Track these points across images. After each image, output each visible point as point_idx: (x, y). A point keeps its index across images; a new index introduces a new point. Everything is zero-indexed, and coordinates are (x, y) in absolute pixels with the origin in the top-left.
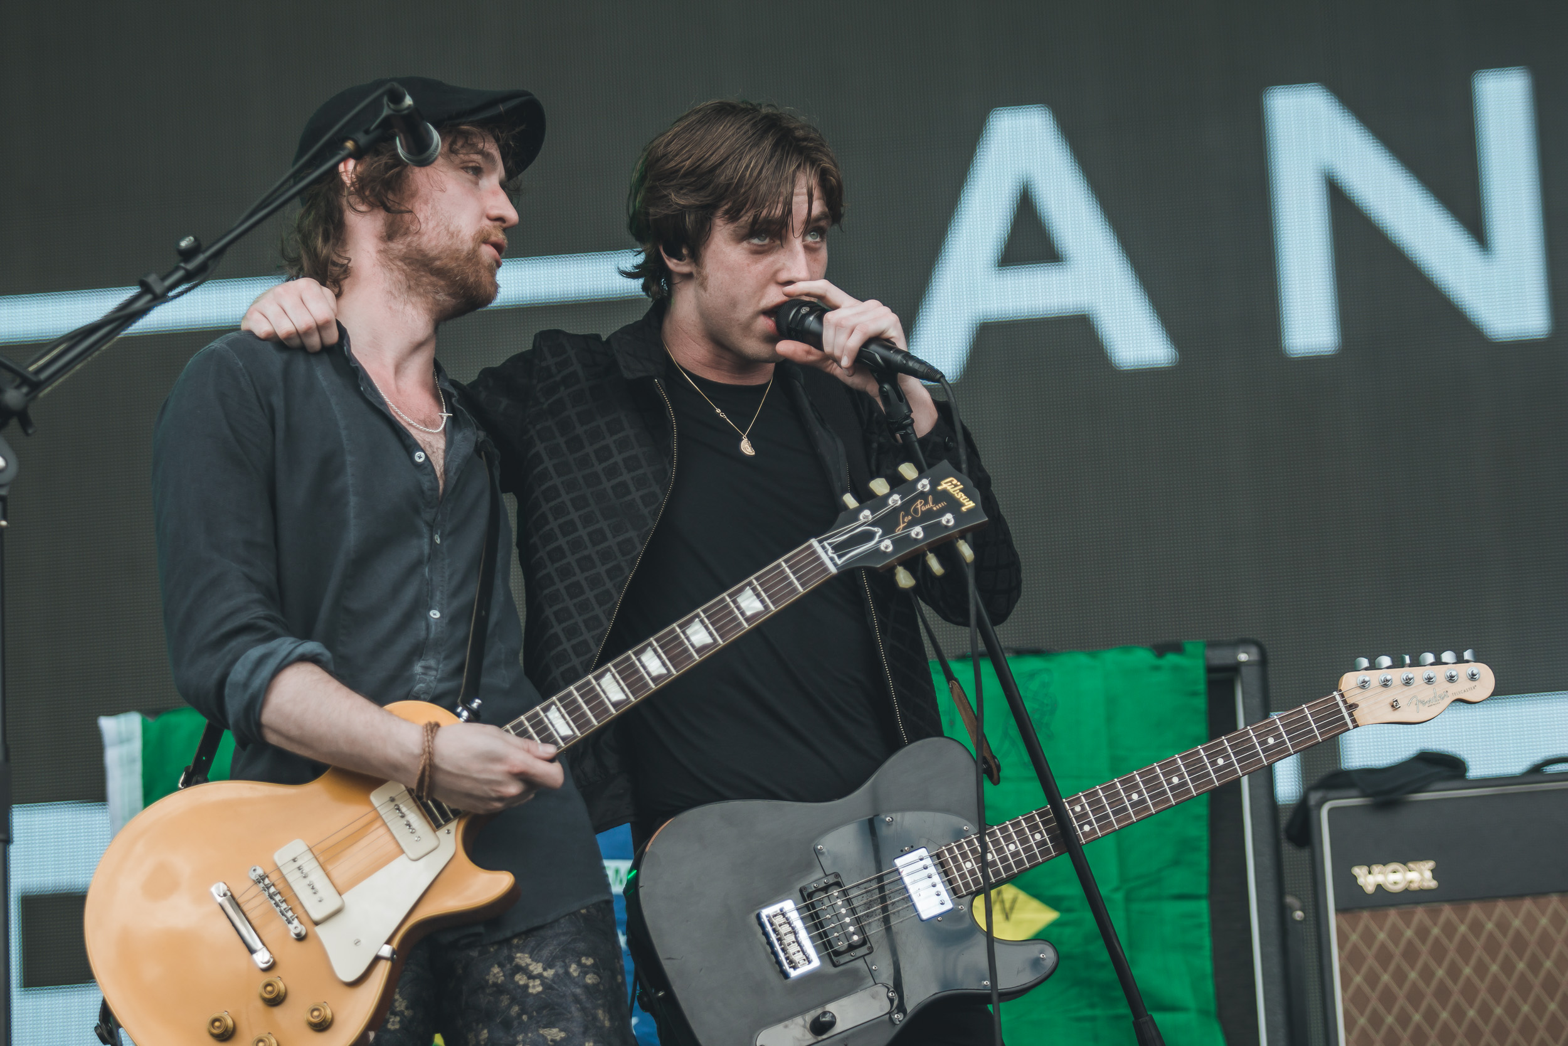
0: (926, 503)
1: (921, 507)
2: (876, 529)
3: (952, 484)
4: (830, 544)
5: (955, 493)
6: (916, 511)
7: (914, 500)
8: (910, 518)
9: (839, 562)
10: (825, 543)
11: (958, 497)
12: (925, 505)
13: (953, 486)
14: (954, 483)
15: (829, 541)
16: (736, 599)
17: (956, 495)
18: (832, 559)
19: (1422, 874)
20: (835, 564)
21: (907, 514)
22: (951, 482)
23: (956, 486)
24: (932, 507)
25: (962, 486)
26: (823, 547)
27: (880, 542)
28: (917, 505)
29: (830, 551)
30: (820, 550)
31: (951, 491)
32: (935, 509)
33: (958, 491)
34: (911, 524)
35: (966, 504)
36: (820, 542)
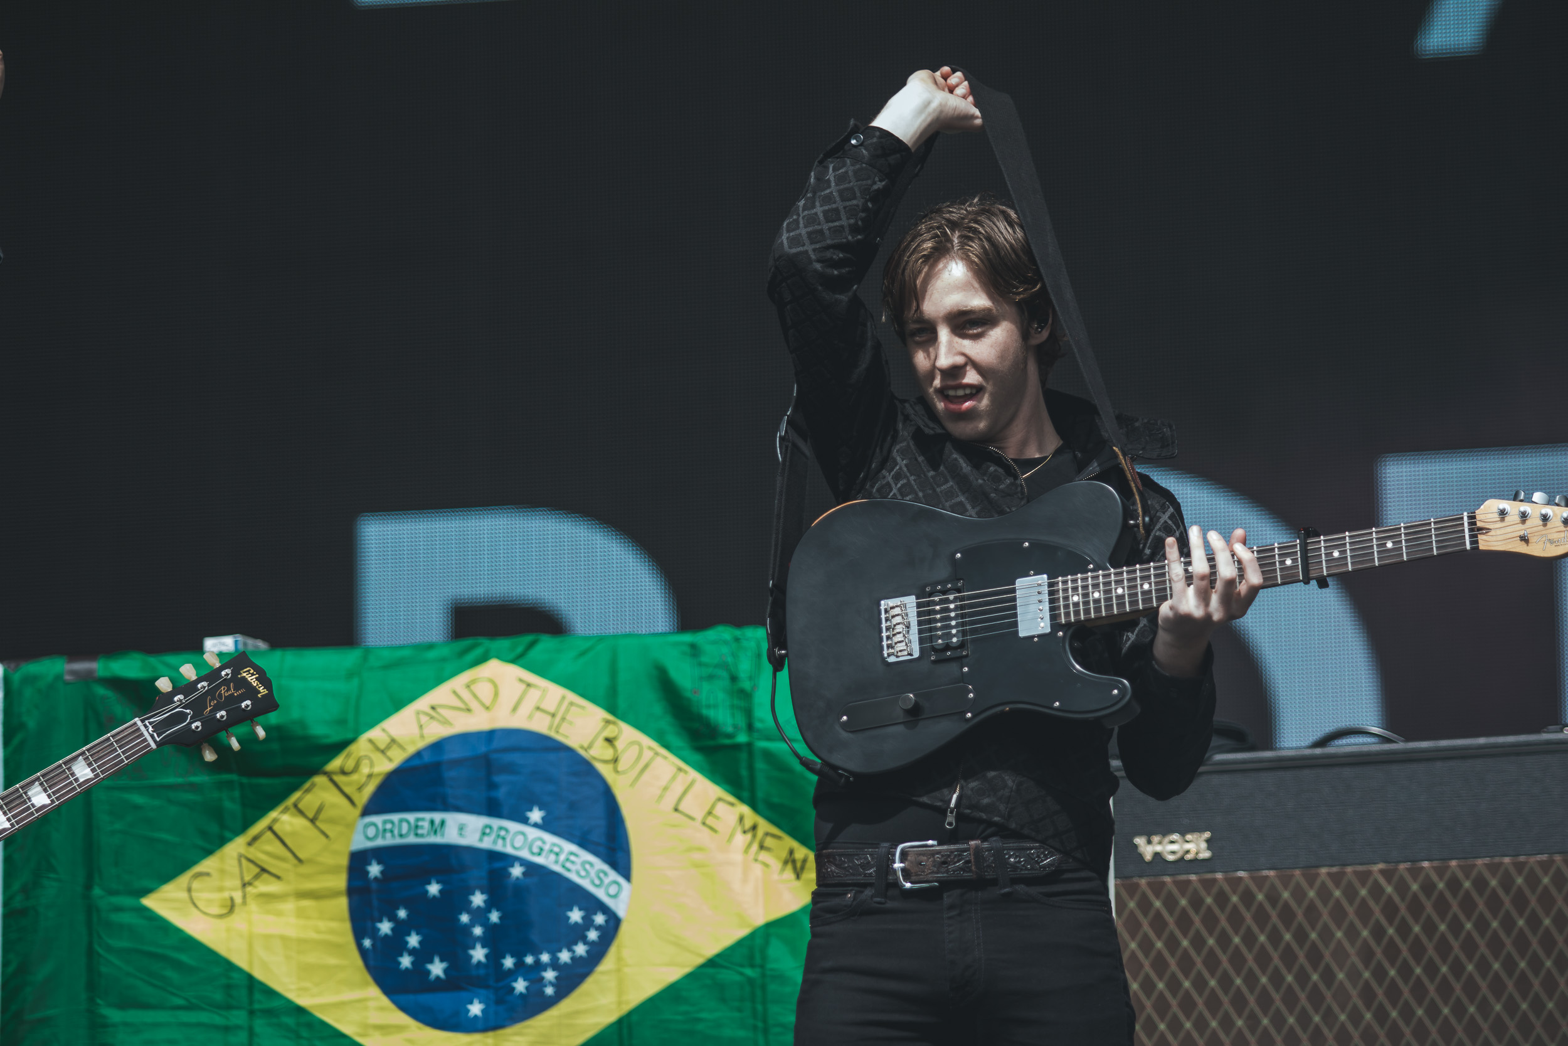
0: (229, 689)
1: (224, 692)
2: (188, 711)
3: (250, 673)
4: (150, 723)
5: (252, 681)
6: (220, 695)
7: (219, 686)
8: (215, 702)
9: (158, 739)
10: (147, 722)
11: (255, 685)
12: (227, 691)
13: (250, 675)
14: (251, 672)
15: (152, 720)
16: (70, 767)
17: (253, 683)
18: (152, 736)
19: (1198, 845)
20: (155, 741)
21: (213, 699)
22: (249, 671)
23: (253, 675)
24: (233, 693)
25: (257, 676)
26: (146, 726)
27: (191, 723)
28: (221, 691)
29: (151, 729)
30: (143, 729)
31: (249, 679)
32: (235, 694)
33: (255, 680)
34: (217, 708)
35: (262, 691)
36: (143, 721)
